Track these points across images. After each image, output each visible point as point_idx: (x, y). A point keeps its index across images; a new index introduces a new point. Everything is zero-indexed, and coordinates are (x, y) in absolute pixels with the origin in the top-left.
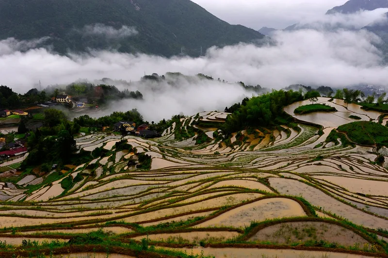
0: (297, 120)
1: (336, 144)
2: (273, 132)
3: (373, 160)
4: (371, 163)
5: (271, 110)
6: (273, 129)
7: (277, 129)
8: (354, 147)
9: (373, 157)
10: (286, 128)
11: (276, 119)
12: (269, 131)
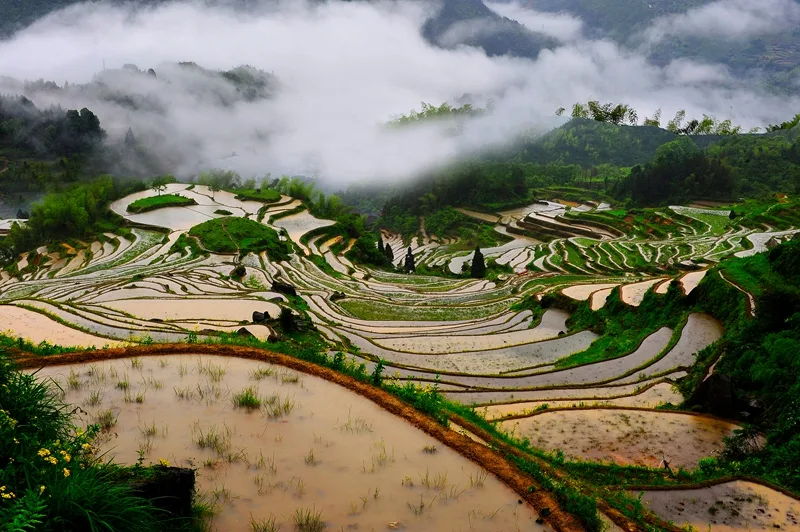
0: (130, 222)
1: (183, 255)
2: (90, 246)
3: (227, 274)
4: (222, 277)
5: (87, 209)
6: (93, 241)
7: (97, 240)
8: (207, 257)
9: (228, 270)
10: (112, 236)
11: (97, 223)
12: (85, 245)
